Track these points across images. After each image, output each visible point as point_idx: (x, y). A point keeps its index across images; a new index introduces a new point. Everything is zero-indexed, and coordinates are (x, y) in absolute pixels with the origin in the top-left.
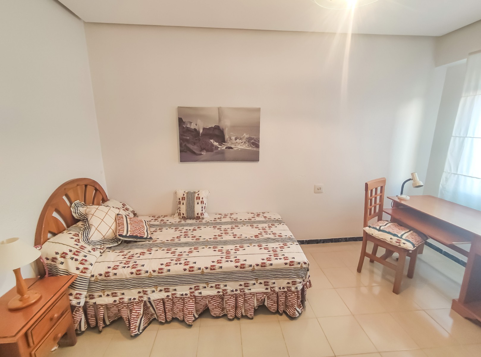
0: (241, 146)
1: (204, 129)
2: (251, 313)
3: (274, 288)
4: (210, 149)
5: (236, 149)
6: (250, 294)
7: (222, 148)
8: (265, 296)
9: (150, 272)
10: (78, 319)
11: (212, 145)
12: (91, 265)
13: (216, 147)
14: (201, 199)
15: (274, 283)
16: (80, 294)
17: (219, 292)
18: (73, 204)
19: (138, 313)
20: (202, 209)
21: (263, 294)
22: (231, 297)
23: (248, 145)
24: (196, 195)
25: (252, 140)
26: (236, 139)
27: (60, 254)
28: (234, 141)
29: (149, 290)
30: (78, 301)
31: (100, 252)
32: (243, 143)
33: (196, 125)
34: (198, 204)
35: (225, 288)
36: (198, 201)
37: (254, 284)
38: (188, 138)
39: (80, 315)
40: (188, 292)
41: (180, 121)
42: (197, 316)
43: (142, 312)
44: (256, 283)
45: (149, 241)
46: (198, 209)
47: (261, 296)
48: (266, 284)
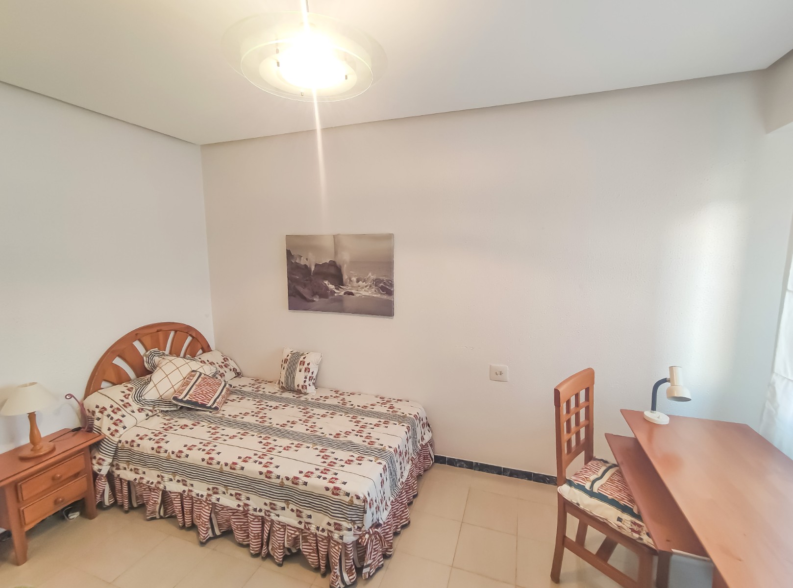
0: (365, 292)
1: (316, 265)
2: (278, 555)
3: (310, 525)
4: (324, 294)
5: (358, 295)
6: (278, 523)
7: (339, 293)
8: (297, 533)
9: (169, 453)
10: (100, 488)
11: (327, 289)
12: (124, 428)
13: (331, 291)
14: (306, 365)
15: (310, 517)
16: (103, 460)
17: (239, 506)
18: (149, 352)
19: (155, 501)
20: (305, 379)
21: (295, 530)
22: (254, 519)
23: (375, 291)
24: (301, 359)
25: (381, 283)
26: (358, 281)
27: (99, 408)
28: (355, 284)
29: (167, 476)
30: (100, 467)
31: (147, 415)
32: (368, 287)
33: (307, 259)
34: (300, 371)
35: (247, 502)
36: (301, 367)
37: (283, 509)
38: (298, 277)
39: (103, 485)
40: (205, 493)
41: (289, 253)
42: (218, 533)
43: (159, 501)
44: (286, 508)
45: (211, 412)
46: (299, 378)
47: (293, 532)
48: (299, 514)
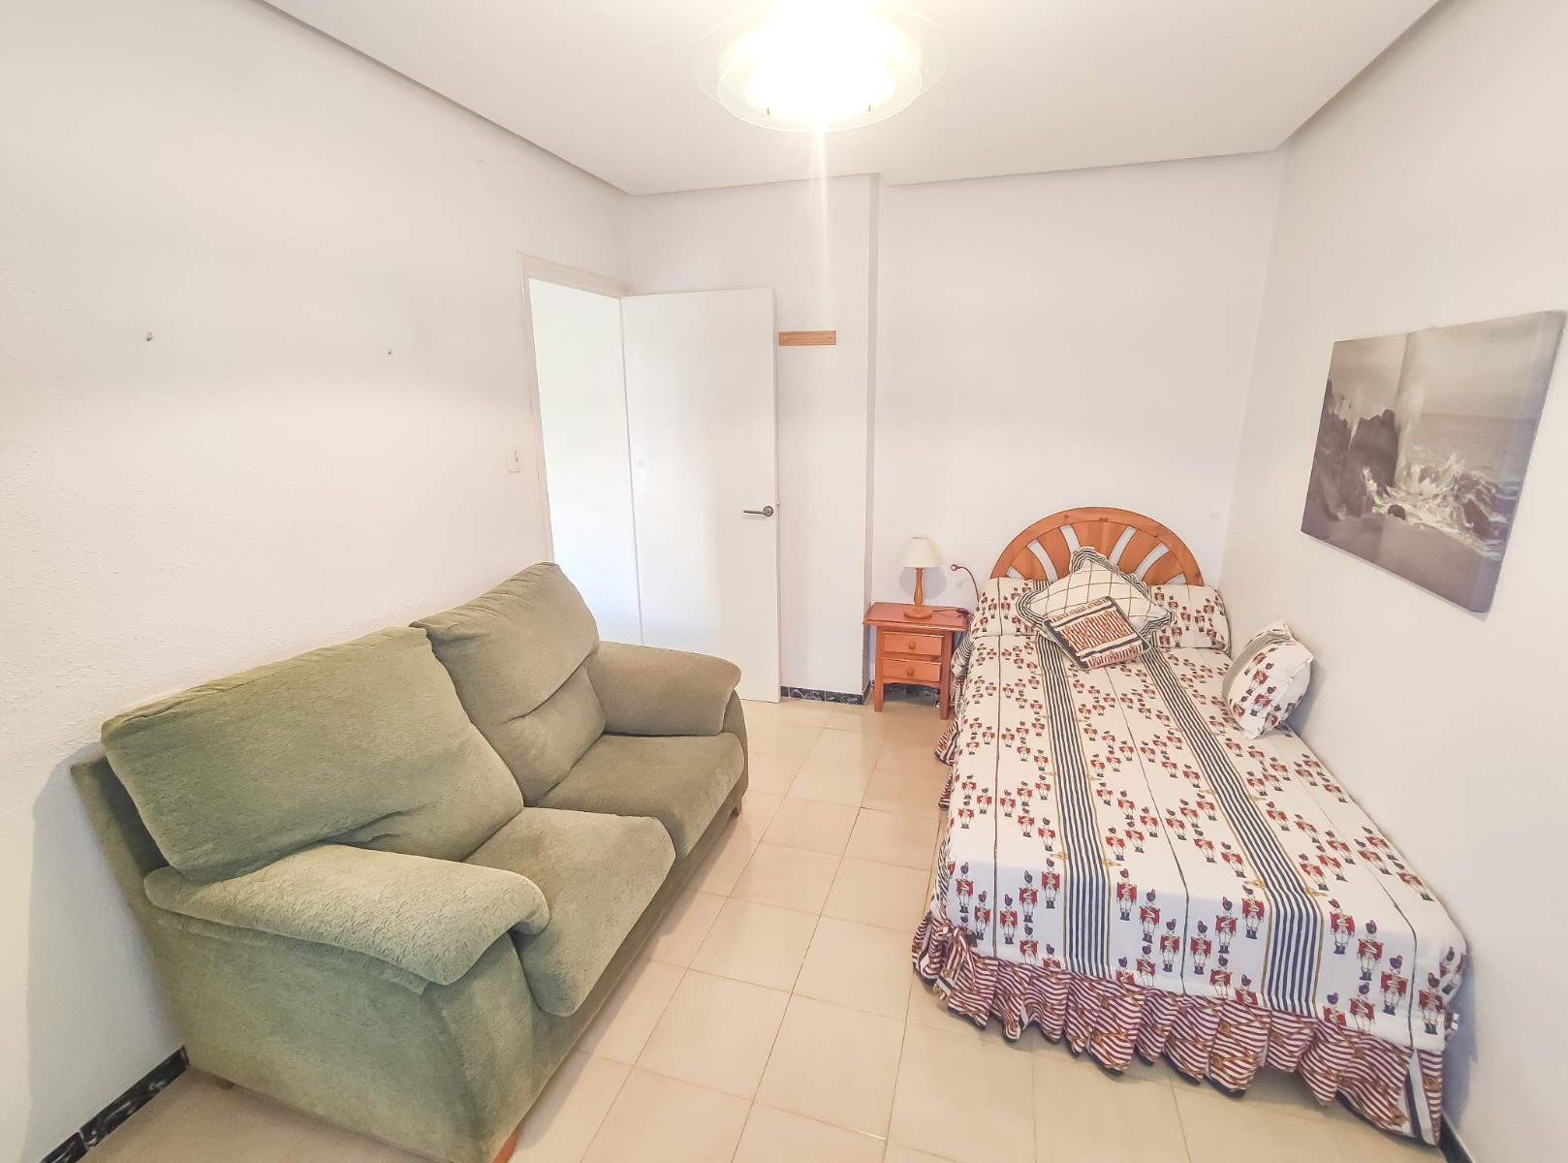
4: (1356, 503)
11: (1364, 490)
13: (1368, 499)
14: (1262, 666)
20: (1245, 694)
24: (1266, 649)
33: (1350, 407)
34: (1247, 673)
36: (1253, 665)
38: (1329, 453)
41: (1330, 389)
46: (1238, 687)
